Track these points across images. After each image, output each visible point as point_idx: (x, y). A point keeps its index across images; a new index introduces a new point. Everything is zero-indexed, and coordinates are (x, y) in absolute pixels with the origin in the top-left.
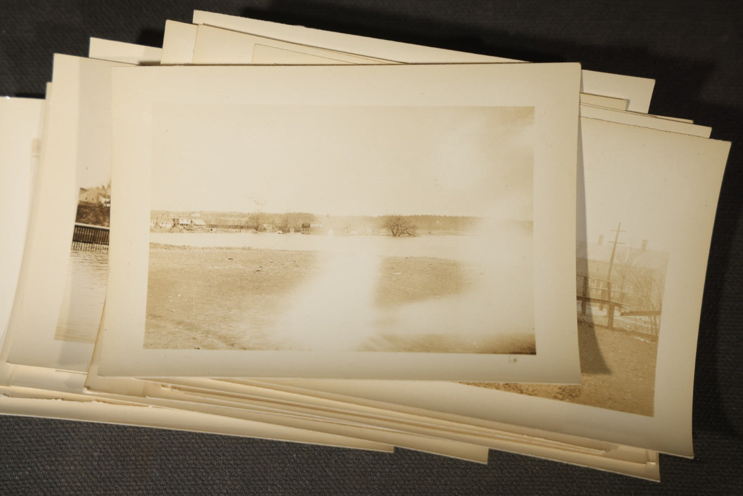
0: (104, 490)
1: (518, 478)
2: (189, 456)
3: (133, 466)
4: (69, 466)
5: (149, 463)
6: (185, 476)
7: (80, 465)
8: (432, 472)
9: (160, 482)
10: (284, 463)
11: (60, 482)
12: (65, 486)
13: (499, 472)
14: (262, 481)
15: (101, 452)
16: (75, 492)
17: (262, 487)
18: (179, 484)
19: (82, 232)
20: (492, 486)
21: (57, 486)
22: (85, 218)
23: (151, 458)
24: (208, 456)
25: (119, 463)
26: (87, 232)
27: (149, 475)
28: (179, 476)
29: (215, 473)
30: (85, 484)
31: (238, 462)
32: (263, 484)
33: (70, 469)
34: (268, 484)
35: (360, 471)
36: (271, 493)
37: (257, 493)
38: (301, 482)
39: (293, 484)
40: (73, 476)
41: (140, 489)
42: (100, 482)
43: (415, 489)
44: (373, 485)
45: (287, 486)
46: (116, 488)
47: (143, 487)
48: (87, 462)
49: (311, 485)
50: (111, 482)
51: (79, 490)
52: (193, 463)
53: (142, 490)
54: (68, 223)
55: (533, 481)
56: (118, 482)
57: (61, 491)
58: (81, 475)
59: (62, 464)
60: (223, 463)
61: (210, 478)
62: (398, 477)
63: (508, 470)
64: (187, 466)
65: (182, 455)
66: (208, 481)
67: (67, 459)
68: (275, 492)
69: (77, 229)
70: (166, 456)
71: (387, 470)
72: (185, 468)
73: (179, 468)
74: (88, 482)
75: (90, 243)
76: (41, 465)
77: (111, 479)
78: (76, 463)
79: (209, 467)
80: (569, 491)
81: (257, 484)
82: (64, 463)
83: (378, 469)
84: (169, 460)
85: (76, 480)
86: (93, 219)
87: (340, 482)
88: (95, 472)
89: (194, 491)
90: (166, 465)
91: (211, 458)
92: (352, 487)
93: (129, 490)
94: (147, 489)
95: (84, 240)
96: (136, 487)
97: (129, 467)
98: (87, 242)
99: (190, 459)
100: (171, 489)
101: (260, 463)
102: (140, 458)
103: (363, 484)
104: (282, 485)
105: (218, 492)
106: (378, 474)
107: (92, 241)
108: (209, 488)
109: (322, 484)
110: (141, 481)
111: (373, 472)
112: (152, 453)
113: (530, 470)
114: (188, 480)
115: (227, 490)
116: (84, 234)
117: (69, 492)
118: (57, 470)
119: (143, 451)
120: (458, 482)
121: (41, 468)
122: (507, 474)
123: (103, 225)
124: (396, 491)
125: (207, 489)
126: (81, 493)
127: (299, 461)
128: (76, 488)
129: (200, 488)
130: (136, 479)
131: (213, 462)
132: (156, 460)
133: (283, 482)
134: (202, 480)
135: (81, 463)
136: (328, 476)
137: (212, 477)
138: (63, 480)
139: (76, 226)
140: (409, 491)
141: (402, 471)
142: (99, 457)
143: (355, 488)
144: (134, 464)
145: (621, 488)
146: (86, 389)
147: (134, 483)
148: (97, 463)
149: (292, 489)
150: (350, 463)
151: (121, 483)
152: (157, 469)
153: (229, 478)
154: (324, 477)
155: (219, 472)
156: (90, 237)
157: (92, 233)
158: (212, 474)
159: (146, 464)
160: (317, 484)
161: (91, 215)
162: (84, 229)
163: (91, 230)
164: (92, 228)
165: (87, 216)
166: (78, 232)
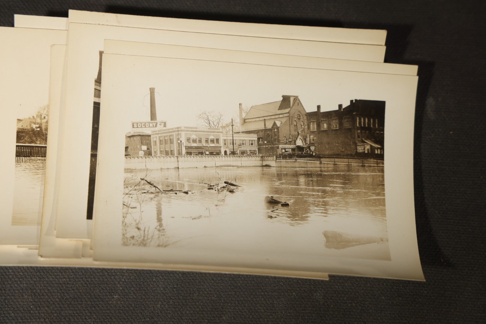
0: (39, 278)
9: (79, 273)
11: (9, 272)
12: (12, 275)
14: (149, 274)
16: (19, 279)
17: (149, 277)
18: (91, 275)
19: (22, 149)
21: (6, 275)
22: (23, 140)
26: (25, 150)
30: (26, 274)
32: (150, 276)
34: (153, 276)
36: (156, 282)
37: (145, 281)
38: (176, 275)
39: (170, 276)
41: (64, 278)
42: (37, 273)
43: (254, 281)
44: (225, 278)
45: (167, 278)
46: (47, 277)
47: (66, 276)
49: (183, 277)
50: (44, 272)
51: (21, 278)
53: (66, 278)
54: (12, 144)
56: (49, 273)
57: (9, 278)
61: (113, 271)
66: (112, 273)
68: (158, 282)
69: (18, 148)
74: (28, 272)
75: (28, 156)
77: (44, 271)
80: (359, 284)
85: (19, 270)
86: (28, 140)
87: (202, 275)
89: (102, 280)
92: (211, 279)
93: (57, 278)
94: (69, 278)
95: (24, 155)
96: (62, 276)
98: (26, 156)
100: (86, 278)
103: (219, 277)
104: (163, 276)
105: (119, 281)
107: (29, 155)
108: (113, 277)
109: (191, 276)
110: (65, 272)
114: (98, 272)
115: (125, 279)
116: (23, 151)
117: (15, 278)
123: (37, 144)
125: (111, 278)
126: (23, 279)
128: (19, 276)
129: (106, 278)
130: (62, 271)
134: (108, 273)
138: (10, 271)
139: (17, 146)
140: (250, 282)
143: (213, 280)
147: (61, 274)
149: (170, 280)
151: (50, 274)
153: (127, 272)
156: (28, 152)
157: (29, 150)
160: (187, 276)
161: (27, 137)
162: (23, 148)
163: (28, 148)
164: (29, 146)
165: (24, 138)
166: (19, 150)
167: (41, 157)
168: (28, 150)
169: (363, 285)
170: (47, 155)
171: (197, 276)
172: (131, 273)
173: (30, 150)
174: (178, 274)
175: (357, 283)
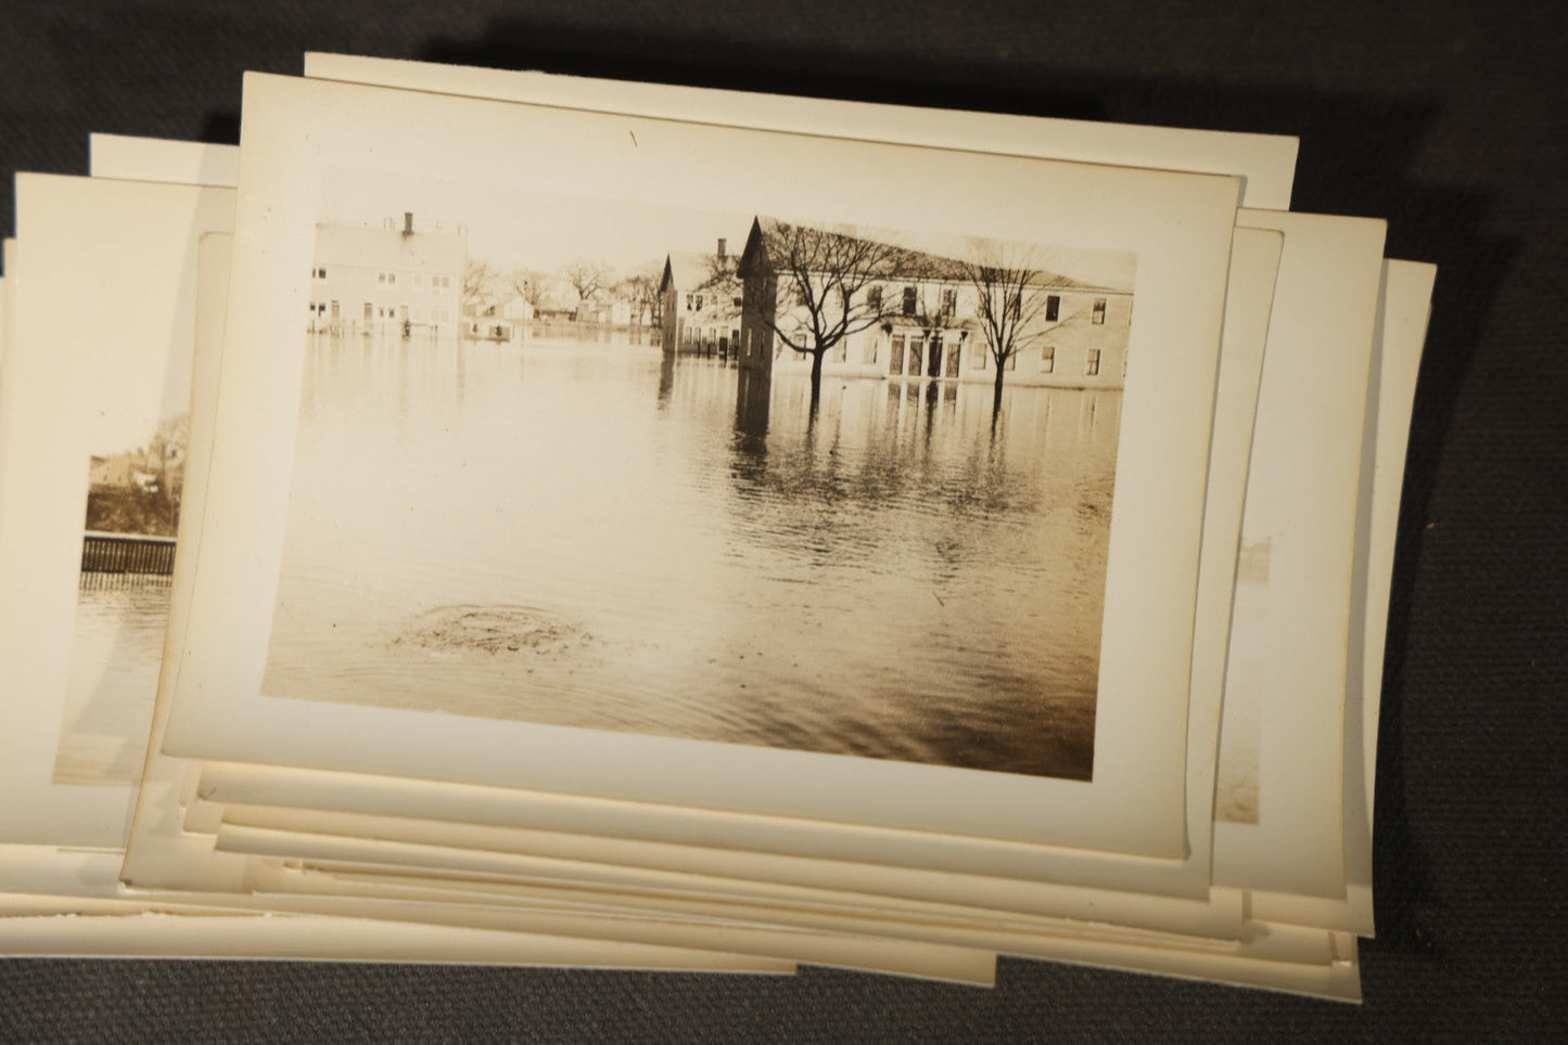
1: (1046, 1001)
2: (341, 978)
3: (221, 1006)
4: (83, 1010)
5: (254, 997)
6: (332, 1022)
7: (108, 1007)
8: (860, 994)
9: (280, 1036)
10: (545, 986)
13: (1005, 989)
15: (151, 977)
19: (100, 549)
20: (989, 1018)
22: (105, 519)
23: (259, 986)
24: (381, 978)
25: (192, 1001)
26: (110, 550)
27: (256, 1023)
28: (319, 1023)
29: (396, 1013)
31: (447, 988)
33: (86, 1018)
34: (511, 1033)
35: (708, 998)
38: (581, 1026)
39: (565, 1032)
40: (92, 1032)
43: (825, 1031)
44: (735, 1026)
48: (123, 1001)
49: (605, 1032)
52: (350, 993)
54: (73, 533)
55: (1077, 1004)
58: (110, 1028)
59: (68, 1006)
60: (415, 992)
61: (385, 1024)
62: (790, 1008)
63: (1024, 983)
64: (337, 1000)
65: (324, 977)
67: (79, 994)
69: (90, 546)
70: (291, 982)
71: (765, 992)
72: (332, 1004)
73: (320, 1005)
75: (119, 572)
76: (24, 1011)
77: (175, 1036)
78: (99, 1002)
79: (384, 1000)
81: (487, 1034)
82: (73, 1004)
83: (746, 991)
84: (297, 989)
86: (122, 522)
88: (138, 1022)
90: (291, 1000)
91: (388, 980)
92: (690, 1031)
95: (106, 568)
97: (212, 1007)
98: (113, 572)
99: (343, 985)
101: (493, 988)
102: (236, 986)
104: (540, 1033)
106: (747, 1003)
107: (122, 568)
109: (627, 1028)
111: (735, 998)
112: (261, 977)
113: (1070, 981)
114: (340, 1031)
116: (105, 555)
118: (58, 1020)
119: (241, 972)
120: (917, 1012)
121: (24, 1017)
122: (1022, 992)
123: (144, 532)
124: (785, 1037)
127: (576, 981)
131: (392, 990)
132: (271, 990)
133: (544, 1026)
134: (369, 1030)
135: (110, 1003)
136: (640, 1010)
137: (390, 1021)
139: (87, 539)
140: (813, 1037)
141: (796, 994)
142: (148, 988)
143: (698, 1035)
144: (223, 1001)
145: (1267, 1013)
146: (123, 885)
148: (142, 1002)
150: (686, 982)
152: (273, 1009)
154: (631, 1012)
155: (406, 1010)
156: (118, 560)
157: (122, 550)
158: (390, 1016)
159: (249, 1000)
160: (616, 1029)
161: (119, 511)
162: (104, 544)
163: (120, 545)
164: (123, 541)
165: (108, 516)
166: (93, 551)
167: (159, 573)
168: (119, 553)
169: (1170, 1027)
170: (175, 571)
171: (649, 1026)
172: (440, 1026)
173: (124, 553)
174: (589, 1024)
175: (1150, 1023)
